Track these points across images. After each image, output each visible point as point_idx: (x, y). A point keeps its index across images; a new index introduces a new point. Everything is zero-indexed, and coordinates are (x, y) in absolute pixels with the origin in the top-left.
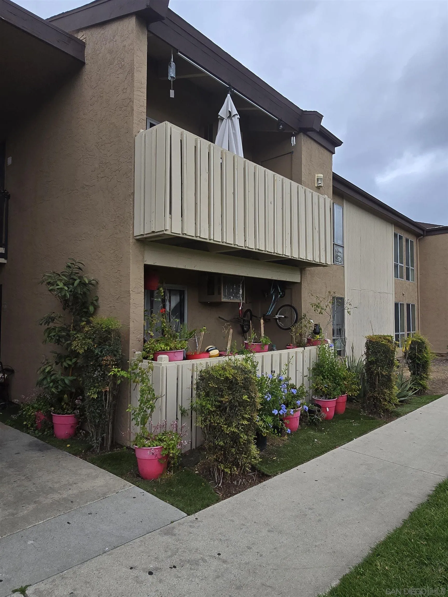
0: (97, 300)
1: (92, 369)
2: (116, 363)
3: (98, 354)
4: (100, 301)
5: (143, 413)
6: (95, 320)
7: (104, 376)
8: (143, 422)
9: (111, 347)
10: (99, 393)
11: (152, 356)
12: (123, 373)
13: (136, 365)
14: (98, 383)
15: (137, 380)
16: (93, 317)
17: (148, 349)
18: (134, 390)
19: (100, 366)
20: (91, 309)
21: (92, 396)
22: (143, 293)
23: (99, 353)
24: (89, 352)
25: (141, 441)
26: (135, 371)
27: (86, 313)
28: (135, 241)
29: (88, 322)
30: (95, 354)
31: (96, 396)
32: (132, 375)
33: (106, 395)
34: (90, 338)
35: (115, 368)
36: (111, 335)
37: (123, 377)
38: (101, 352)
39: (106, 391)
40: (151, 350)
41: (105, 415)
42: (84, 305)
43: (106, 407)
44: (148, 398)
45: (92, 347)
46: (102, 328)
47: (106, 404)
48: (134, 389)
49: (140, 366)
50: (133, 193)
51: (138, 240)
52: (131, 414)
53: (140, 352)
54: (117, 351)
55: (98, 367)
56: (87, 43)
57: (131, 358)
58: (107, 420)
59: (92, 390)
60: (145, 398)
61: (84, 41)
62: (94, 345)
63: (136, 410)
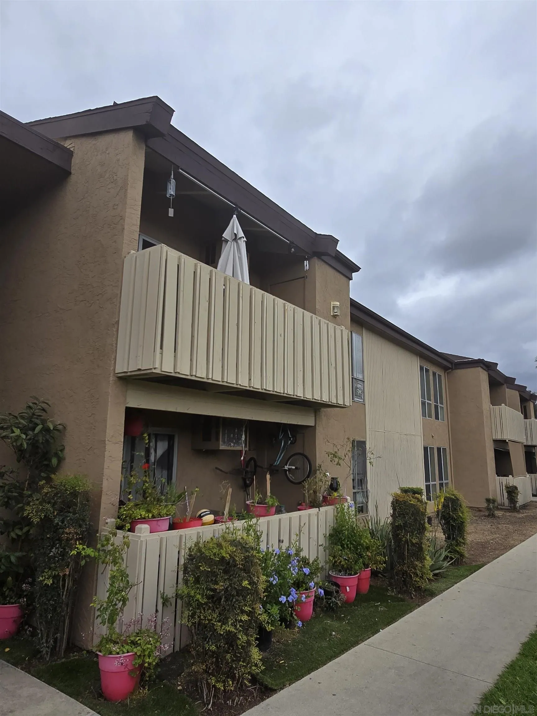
0: (62, 451)
1: (48, 544)
2: (80, 536)
3: (58, 523)
4: (66, 451)
5: (111, 608)
6: (58, 478)
7: (64, 554)
8: (112, 620)
9: (76, 515)
10: (55, 577)
11: (128, 526)
12: (90, 551)
13: (108, 540)
14: (54, 563)
15: (107, 560)
16: (55, 474)
17: (124, 517)
18: (102, 573)
19: (60, 540)
20: (54, 461)
21: (46, 582)
22: (123, 443)
23: (60, 524)
24: (46, 521)
25: (107, 646)
26: (105, 548)
27: (47, 466)
28: (117, 379)
29: (49, 480)
30: (55, 524)
31: (50, 582)
32: (101, 553)
33: (64, 580)
34: (49, 503)
35: (80, 544)
36: (78, 499)
37: (88, 556)
38: (63, 522)
39: (65, 575)
40: (128, 518)
41: (61, 607)
42: (46, 456)
43: (62, 597)
44: (120, 587)
45: (51, 515)
46: (66, 490)
47: (63, 592)
48: (102, 572)
49: (112, 542)
50: (118, 322)
51: (120, 378)
52: (96, 609)
53: (113, 520)
54: (84, 520)
55: (57, 542)
56: (76, 152)
57: (101, 527)
58: (63, 614)
59: (46, 573)
60: (115, 587)
61: (72, 149)
62: (54, 512)
63: (103, 604)
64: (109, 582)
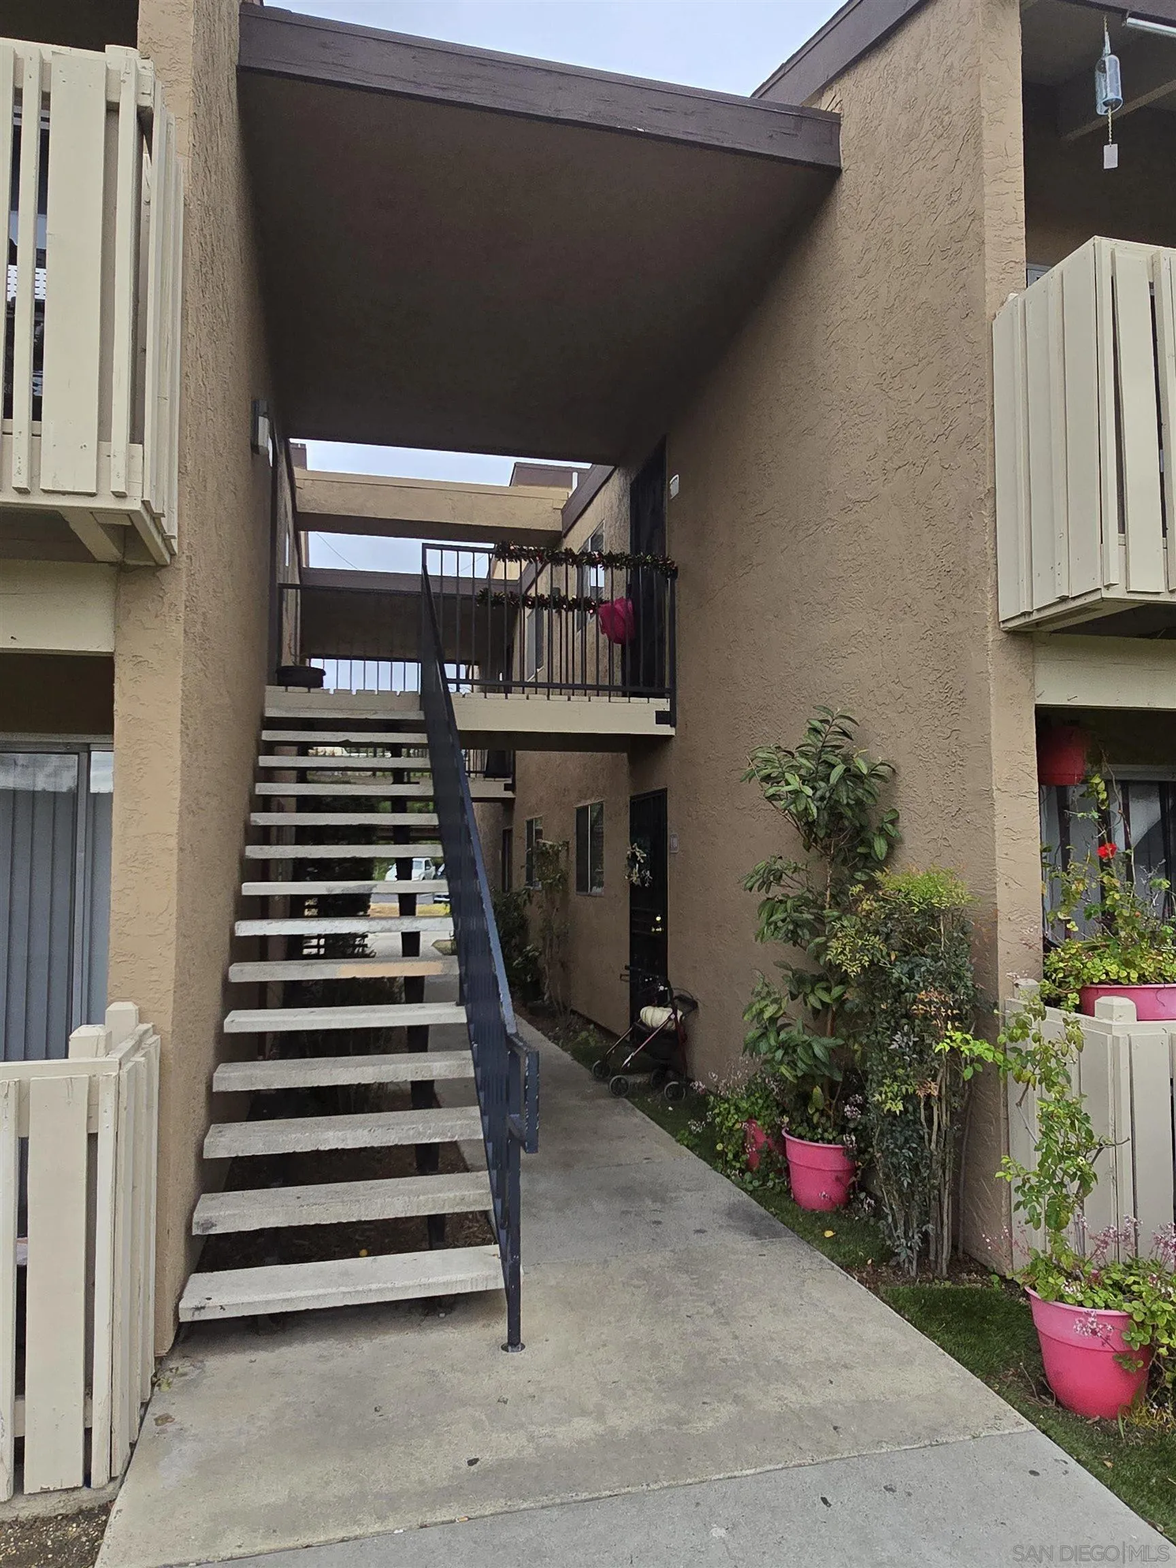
0: (893, 822)
1: (885, 1025)
2: (955, 1012)
3: (900, 980)
4: (903, 821)
5: (1052, 1190)
6: (891, 881)
7: (921, 1049)
8: (1056, 1221)
9: (940, 963)
10: (907, 1098)
11: (1074, 998)
12: (980, 1048)
13: (1024, 1026)
14: (903, 1068)
15: (1027, 1073)
16: (882, 871)
17: (1061, 975)
18: (1019, 1104)
19: (909, 1016)
20: (880, 846)
21: (888, 1106)
22: (1037, 796)
23: (905, 980)
24: (875, 972)
25: (1051, 1280)
26: (1019, 1044)
27: (866, 857)
28: (1005, 636)
29: (872, 886)
30: (893, 981)
31: (898, 1107)
32: (1012, 1056)
33: (928, 1107)
34: (877, 933)
35: (956, 1029)
36: (939, 925)
37: (980, 1059)
38: (911, 977)
39: (929, 1096)
40: (1071, 979)
41: (929, 1167)
42: (860, 835)
43: (930, 1144)
44: (1068, 1142)
45: (883, 960)
46: (911, 904)
47: (930, 1136)
48: (1018, 1100)
49: (1034, 1031)
50: (992, 492)
51: (1014, 633)
52: (1013, 1187)
53: (1032, 982)
54: (960, 978)
55: (904, 1021)
56: (846, 112)
57: (1004, 997)
58: (936, 1182)
59: (888, 1086)
60: (1057, 1142)
61: (836, 111)
62: (889, 955)
63: (1028, 1179)
64: (1036, 1127)
